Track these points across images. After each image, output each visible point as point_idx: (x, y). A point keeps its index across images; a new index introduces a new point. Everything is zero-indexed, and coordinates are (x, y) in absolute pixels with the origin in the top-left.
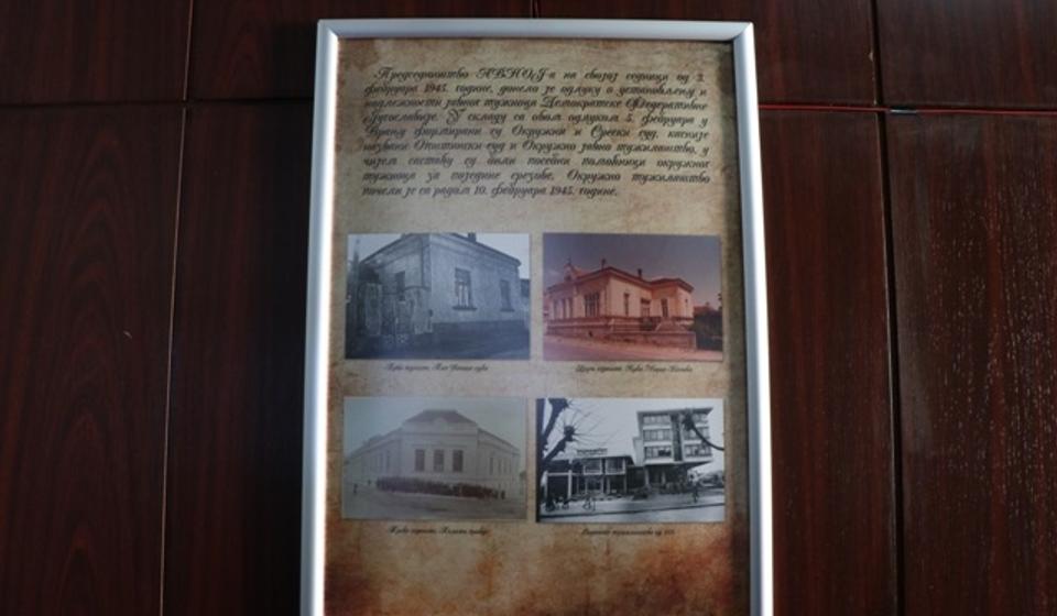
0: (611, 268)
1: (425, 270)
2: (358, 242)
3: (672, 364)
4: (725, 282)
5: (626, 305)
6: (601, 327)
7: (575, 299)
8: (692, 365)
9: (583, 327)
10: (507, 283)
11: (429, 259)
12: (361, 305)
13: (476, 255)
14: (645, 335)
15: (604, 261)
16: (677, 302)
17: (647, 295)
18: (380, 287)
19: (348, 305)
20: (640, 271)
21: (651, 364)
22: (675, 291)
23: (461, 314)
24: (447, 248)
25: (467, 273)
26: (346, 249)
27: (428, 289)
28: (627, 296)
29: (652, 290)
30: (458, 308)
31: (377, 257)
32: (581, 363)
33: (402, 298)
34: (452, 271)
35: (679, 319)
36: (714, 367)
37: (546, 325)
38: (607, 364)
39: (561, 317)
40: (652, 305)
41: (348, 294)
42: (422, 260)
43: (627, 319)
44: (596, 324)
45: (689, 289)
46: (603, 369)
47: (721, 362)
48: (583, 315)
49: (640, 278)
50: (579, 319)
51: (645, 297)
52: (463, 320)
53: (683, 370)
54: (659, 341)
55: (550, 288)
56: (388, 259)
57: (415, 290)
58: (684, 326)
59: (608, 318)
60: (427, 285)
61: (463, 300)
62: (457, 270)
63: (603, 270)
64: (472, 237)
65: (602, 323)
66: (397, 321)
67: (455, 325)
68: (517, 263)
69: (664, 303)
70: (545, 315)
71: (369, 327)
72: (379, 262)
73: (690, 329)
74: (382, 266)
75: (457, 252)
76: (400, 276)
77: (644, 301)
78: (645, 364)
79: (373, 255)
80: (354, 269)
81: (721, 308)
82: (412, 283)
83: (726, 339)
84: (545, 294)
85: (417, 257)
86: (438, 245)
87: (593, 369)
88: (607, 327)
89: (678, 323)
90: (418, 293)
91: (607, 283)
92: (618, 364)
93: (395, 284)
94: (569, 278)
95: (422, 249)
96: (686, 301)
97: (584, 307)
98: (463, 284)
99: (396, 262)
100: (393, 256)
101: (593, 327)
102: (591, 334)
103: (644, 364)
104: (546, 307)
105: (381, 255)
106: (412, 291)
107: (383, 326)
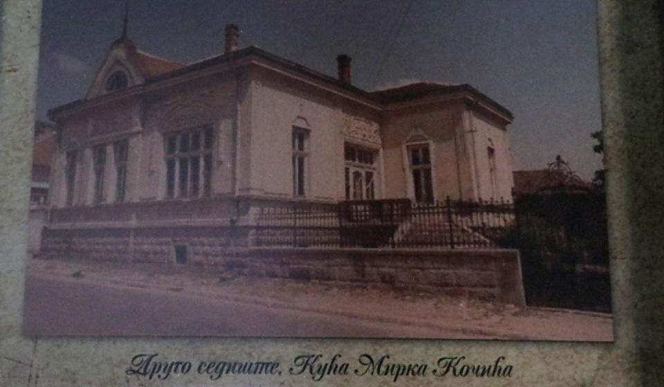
0: (251, 51)
3: (448, 351)
4: (612, 96)
5: (299, 162)
6: (215, 231)
7: (137, 146)
8: (512, 355)
9: (159, 232)
14: (357, 258)
15: (231, 31)
16: (461, 155)
17: (365, 132)
20: (344, 62)
21: (378, 352)
22: (457, 120)
28: (300, 135)
29: (381, 119)
32: (148, 348)
35: (468, 207)
36: (587, 363)
37: (39, 223)
38: (235, 352)
39: (89, 199)
40: (380, 163)
43: (302, 206)
44: (198, 221)
45: (500, 117)
46: (219, 368)
47: (608, 345)
48: (161, 194)
49: (343, 83)
50: (146, 207)
51: (358, 139)
53: (484, 372)
54: (403, 277)
55: (53, 113)
58: (482, 229)
59: (241, 203)
63: (227, 58)
65: (218, 219)
69: (420, 158)
70: (37, 194)
73: (504, 238)
77: (353, 152)
78: (358, 349)
81: (601, 175)
83: (621, 272)
84: (39, 128)
87: (185, 367)
88: (234, 231)
89: (464, 222)
91: (240, 95)
92: (269, 351)
94: (117, 81)
96: (491, 151)
97: (163, 169)
101: (189, 231)
102: (181, 254)
103: (353, 353)
104: (40, 170)
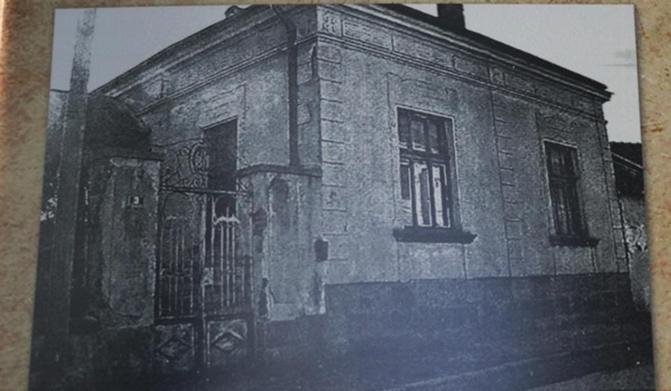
1: (303, 117)
2: (87, 32)
10: (569, 154)
11: (314, 81)
12: (89, 227)
13: (468, 68)
18: (153, 169)
19: (45, 227)
23: (421, 252)
24: (373, 49)
25: (440, 123)
26: (46, 52)
27: (313, 175)
30: (410, 234)
31: (146, 76)
33: (226, 206)
34: (390, 118)
41: (47, 193)
42: (293, 86)
52: (427, 273)
56: (183, 81)
57: (270, 177)
60: (308, 163)
61: (429, 209)
62: (405, 115)
64: (451, 18)
66: (208, 279)
67: (402, 291)
68: (600, 93)
71: (112, 299)
72: (154, 91)
74: (163, 104)
75: (405, 60)
76: (223, 134)
79: (135, 73)
80: (70, 111)
82: (260, 157)
85: (277, 76)
86: (345, 41)
90: (280, 188)
93: (205, 161)
95: (294, 53)
98: (426, 158)
99: (207, 94)
100: (195, 75)
105: (159, 70)
106: (257, 180)
107: (162, 297)
